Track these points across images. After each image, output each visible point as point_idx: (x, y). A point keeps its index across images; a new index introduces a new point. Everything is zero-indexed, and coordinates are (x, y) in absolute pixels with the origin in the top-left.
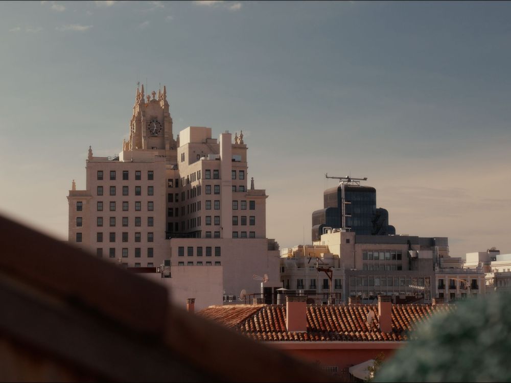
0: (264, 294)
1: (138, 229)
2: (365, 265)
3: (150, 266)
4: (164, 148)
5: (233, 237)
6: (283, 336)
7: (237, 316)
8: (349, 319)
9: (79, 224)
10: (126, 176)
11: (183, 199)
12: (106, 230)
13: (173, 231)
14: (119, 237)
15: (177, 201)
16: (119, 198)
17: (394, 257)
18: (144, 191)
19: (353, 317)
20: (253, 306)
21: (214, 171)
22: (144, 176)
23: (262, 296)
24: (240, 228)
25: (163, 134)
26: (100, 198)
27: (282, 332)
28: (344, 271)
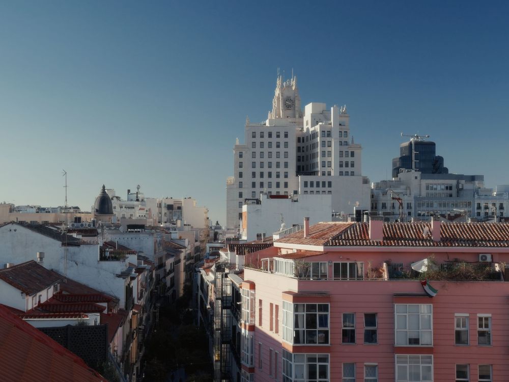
0: (356, 214)
1: (278, 170)
2: (428, 194)
3: (286, 194)
4: (295, 117)
5: (340, 175)
6: (367, 243)
7: (337, 229)
8: (412, 232)
9: (241, 167)
10: (270, 135)
11: (307, 150)
12: (258, 170)
13: (301, 170)
14: (266, 175)
15: (303, 151)
16: (266, 150)
17: (447, 188)
18: (282, 145)
19: (414, 230)
20: (347, 223)
21: (328, 132)
22: (282, 135)
23: (355, 216)
24: (344, 169)
25: (295, 108)
26: (254, 150)
27: (366, 240)
28: (413, 198)
